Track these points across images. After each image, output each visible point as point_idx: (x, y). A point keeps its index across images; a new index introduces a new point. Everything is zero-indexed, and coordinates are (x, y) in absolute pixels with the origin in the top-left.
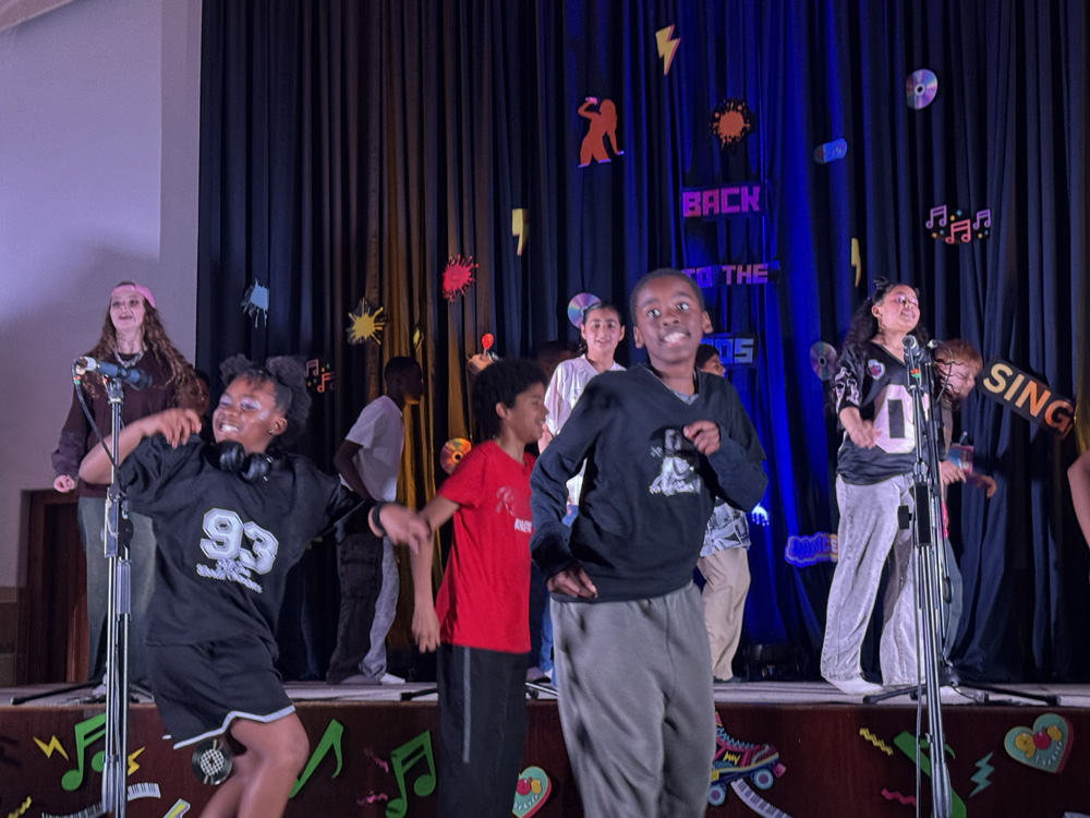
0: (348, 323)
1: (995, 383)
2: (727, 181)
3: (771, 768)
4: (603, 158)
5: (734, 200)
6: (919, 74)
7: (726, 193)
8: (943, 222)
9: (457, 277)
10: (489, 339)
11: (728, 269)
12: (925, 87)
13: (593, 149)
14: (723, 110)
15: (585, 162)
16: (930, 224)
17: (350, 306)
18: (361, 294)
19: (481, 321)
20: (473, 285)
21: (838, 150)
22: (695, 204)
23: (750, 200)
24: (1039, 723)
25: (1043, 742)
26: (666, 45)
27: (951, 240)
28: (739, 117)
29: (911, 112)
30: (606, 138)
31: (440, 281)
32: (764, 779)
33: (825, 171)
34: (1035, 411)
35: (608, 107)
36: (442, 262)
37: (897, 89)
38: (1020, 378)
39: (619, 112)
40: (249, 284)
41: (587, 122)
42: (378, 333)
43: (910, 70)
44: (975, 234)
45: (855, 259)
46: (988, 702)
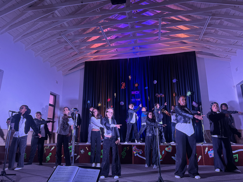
0: (98, 104)
1: (163, 111)
2: (136, 90)
3: (141, 152)
4: (124, 88)
5: (137, 92)
6: (155, 81)
7: (136, 92)
8: (157, 95)
9: (109, 100)
10: (112, 106)
11: (136, 99)
12: (155, 82)
13: (123, 87)
14: (136, 84)
15: (122, 89)
16: (156, 95)
17: (98, 103)
18: (99, 101)
19: (111, 105)
20: (110, 101)
21: (147, 88)
22: (133, 93)
23: (138, 92)
24: (169, 147)
25: (169, 149)
26: (130, 77)
27: (158, 97)
28: (137, 84)
29: (154, 84)
30: (124, 86)
31: (107, 100)
32: (141, 153)
33: (145, 90)
34: (167, 114)
35: (124, 83)
36: (107, 98)
37: (153, 82)
38: (165, 111)
39: (125, 84)
40: (88, 100)
41: (122, 85)
42: (101, 106)
43: (154, 80)
44: (160, 96)
45: (149, 99)
46: (164, 145)
